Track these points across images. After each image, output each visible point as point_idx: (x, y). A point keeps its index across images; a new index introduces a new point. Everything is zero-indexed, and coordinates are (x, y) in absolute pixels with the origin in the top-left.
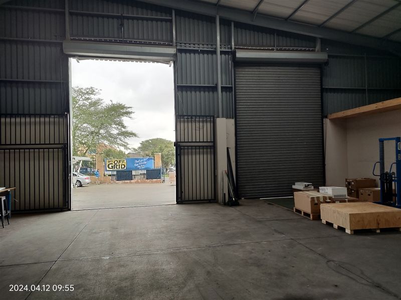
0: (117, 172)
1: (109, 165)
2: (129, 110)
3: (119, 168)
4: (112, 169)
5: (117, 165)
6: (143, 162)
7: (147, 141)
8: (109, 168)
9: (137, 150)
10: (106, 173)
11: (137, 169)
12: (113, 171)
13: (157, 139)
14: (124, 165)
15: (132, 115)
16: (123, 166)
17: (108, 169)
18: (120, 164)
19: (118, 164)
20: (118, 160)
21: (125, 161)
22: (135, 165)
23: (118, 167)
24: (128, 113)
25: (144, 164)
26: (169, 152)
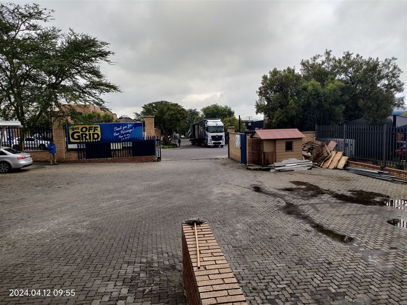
0: (87, 144)
1: (73, 135)
2: (105, 48)
3: (90, 138)
4: (79, 141)
5: (86, 135)
6: (126, 129)
7: (150, 105)
8: (74, 138)
9: (139, 115)
10: (70, 146)
11: (117, 140)
12: (80, 143)
13: (162, 102)
14: (98, 135)
15: (109, 57)
16: (96, 136)
17: (72, 140)
18: (92, 132)
19: (87, 133)
20: (88, 126)
21: (99, 129)
22: (115, 134)
23: (88, 137)
24: (103, 55)
25: (128, 133)
26: (172, 117)
